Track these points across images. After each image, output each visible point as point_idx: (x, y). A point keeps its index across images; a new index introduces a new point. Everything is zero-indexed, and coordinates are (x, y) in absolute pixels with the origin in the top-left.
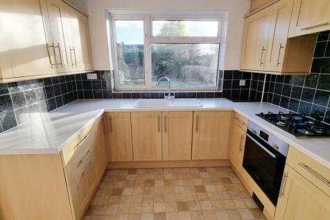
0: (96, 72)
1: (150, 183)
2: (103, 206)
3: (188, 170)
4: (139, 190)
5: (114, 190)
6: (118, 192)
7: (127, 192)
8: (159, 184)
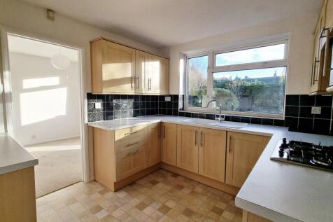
0: (171, 96)
1: (181, 187)
2: (140, 185)
3: (221, 193)
4: (169, 188)
5: (154, 181)
6: (154, 183)
7: (160, 185)
8: (186, 191)
